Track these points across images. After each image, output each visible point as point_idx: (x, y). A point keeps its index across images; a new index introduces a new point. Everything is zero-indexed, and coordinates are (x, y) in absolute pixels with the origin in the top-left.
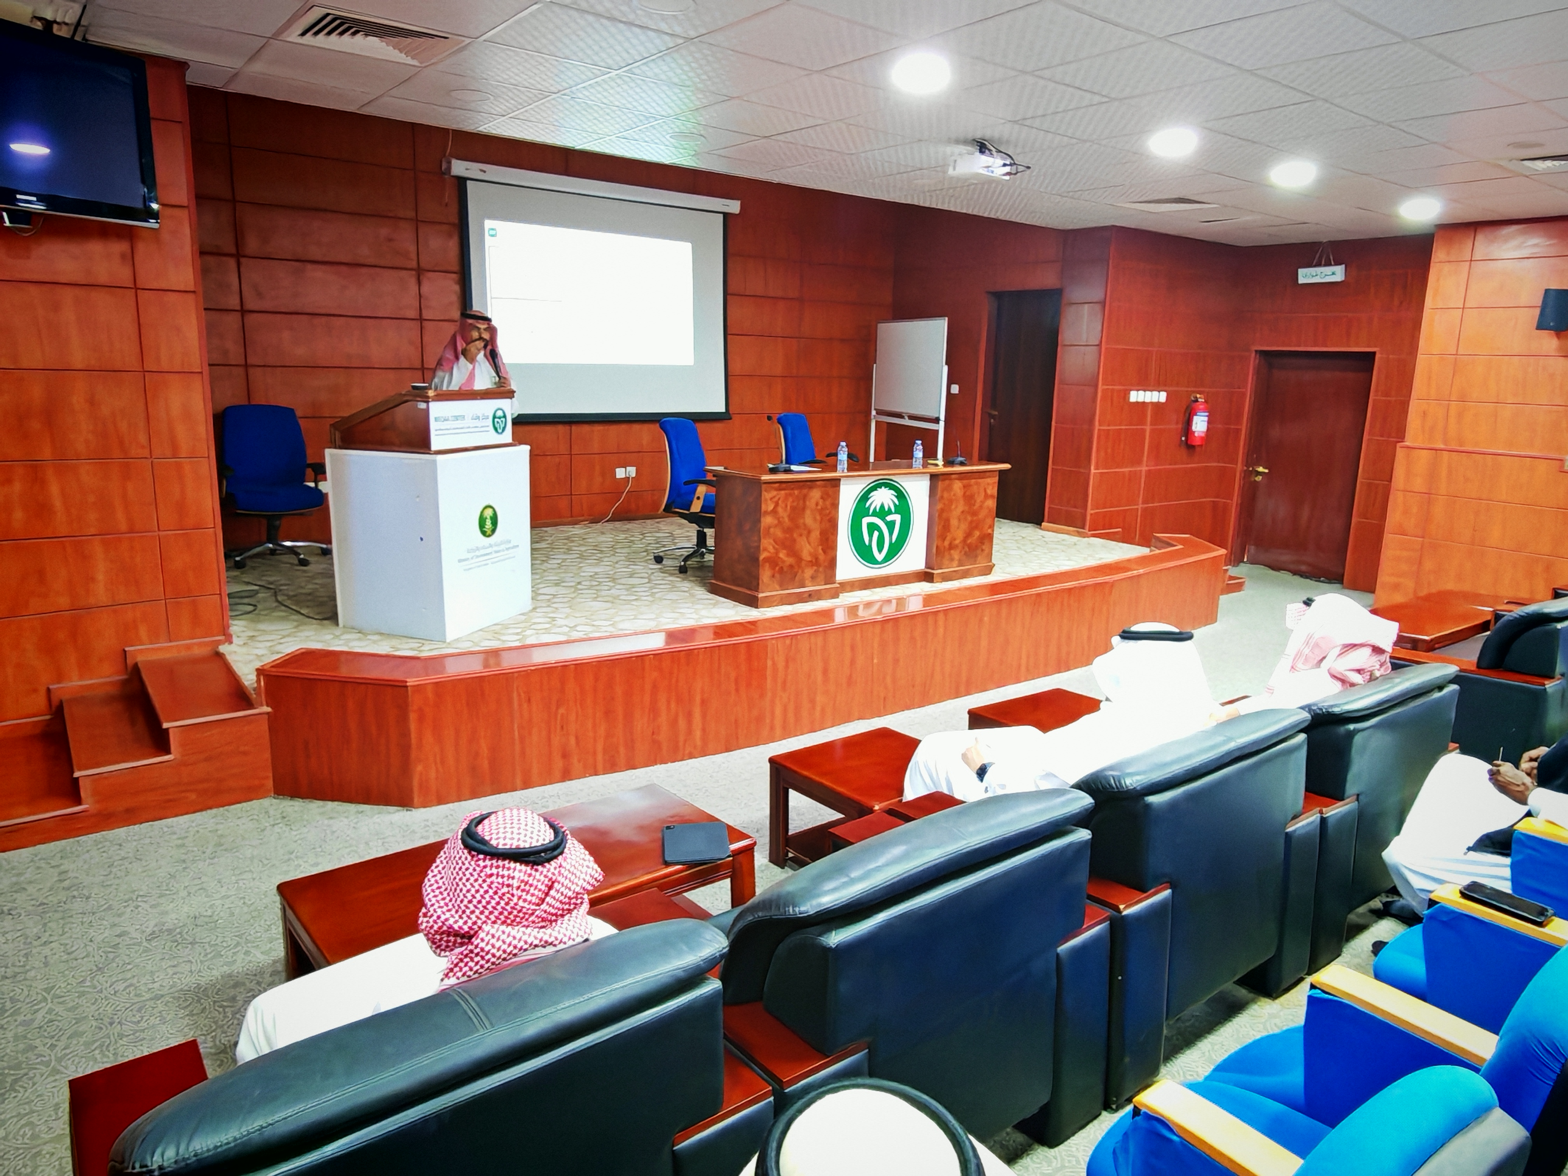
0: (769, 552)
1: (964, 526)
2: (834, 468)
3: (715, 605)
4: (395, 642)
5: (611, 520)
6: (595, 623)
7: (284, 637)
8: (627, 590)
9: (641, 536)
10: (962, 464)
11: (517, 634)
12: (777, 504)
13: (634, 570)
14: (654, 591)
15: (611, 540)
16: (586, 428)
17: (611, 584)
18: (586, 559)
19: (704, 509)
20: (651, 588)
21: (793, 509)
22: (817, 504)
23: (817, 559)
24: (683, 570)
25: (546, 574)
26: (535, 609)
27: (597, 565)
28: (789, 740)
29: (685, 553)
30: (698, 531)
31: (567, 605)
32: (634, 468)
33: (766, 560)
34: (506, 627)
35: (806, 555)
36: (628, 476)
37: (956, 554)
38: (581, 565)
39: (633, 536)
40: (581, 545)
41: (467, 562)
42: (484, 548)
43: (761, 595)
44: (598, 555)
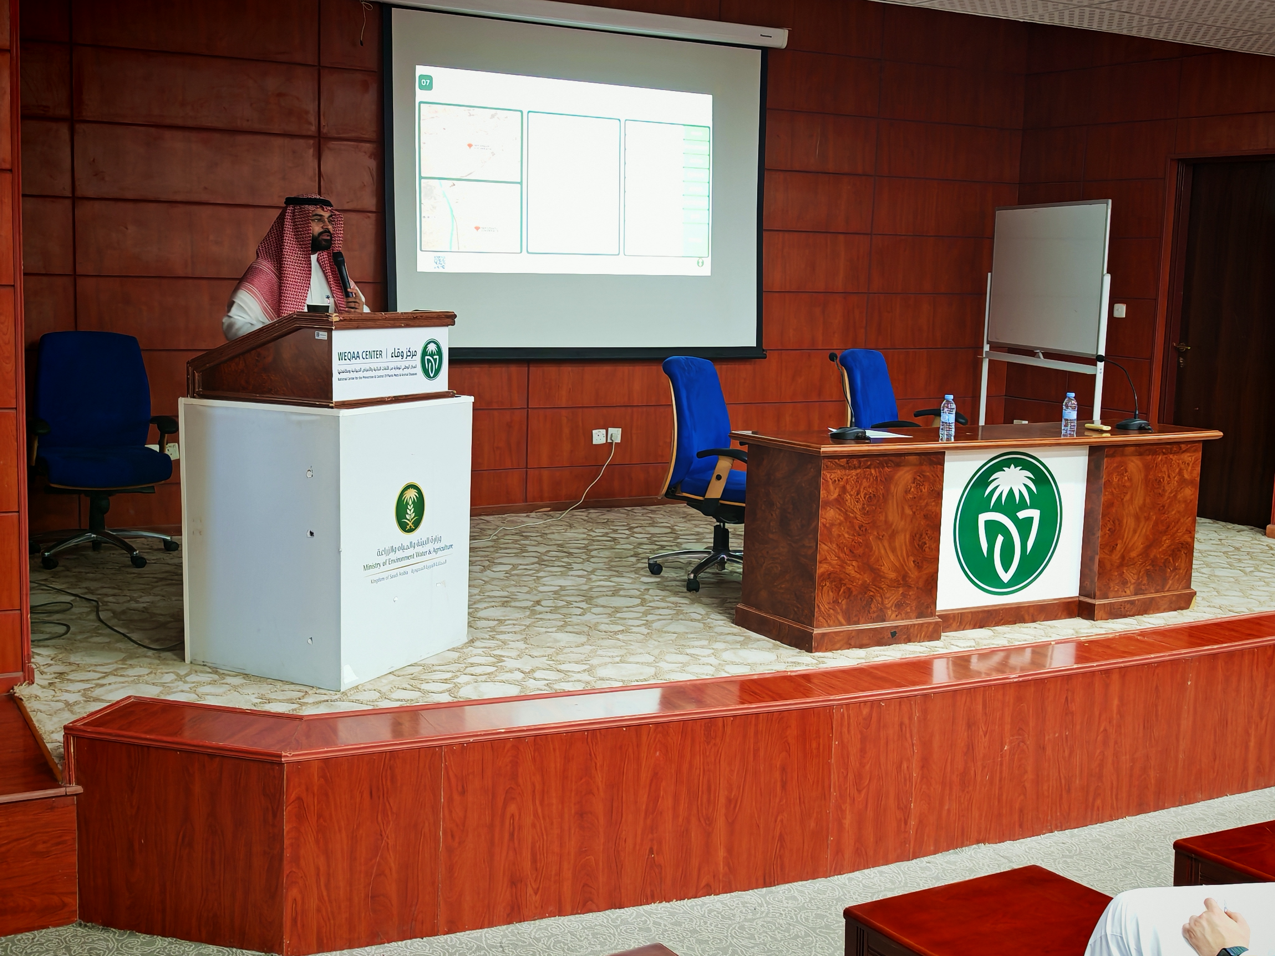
0: (830, 564)
1: (1145, 528)
2: (934, 435)
3: (744, 644)
4: (265, 689)
5: (585, 506)
6: (562, 667)
7: (107, 674)
8: (610, 615)
9: (627, 532)
10: (1142, 430)
11: (445, 681)
12: (844, 490)
13: (618, 583)
14: (650, 618)
15: (585, 536)
16: (551, 370)
17: (584, 605)
18: (547, 566)
19: (726, 494)
20: (646, 614)
21: (870, 498)
22: (907, 492)
23: (905, 577)
24: (692, 586)
25: (489, 587)
26: (472, 641)
27: (563, 574)
28: (866, 871)
29: (696, 560)
30: (716, 527)
31: (519, 637)
32: (619, 431)
33: (828, 576)
34: (427, 668)
35: (888, 571)
36: (609, 441)
37: (1131, 576)
38: (540, 574)
39: (615, 531)
40: (539, 544)
41: (376, 570)
42: (402, 548)
43: (816, 631)
44: (566, 560)
